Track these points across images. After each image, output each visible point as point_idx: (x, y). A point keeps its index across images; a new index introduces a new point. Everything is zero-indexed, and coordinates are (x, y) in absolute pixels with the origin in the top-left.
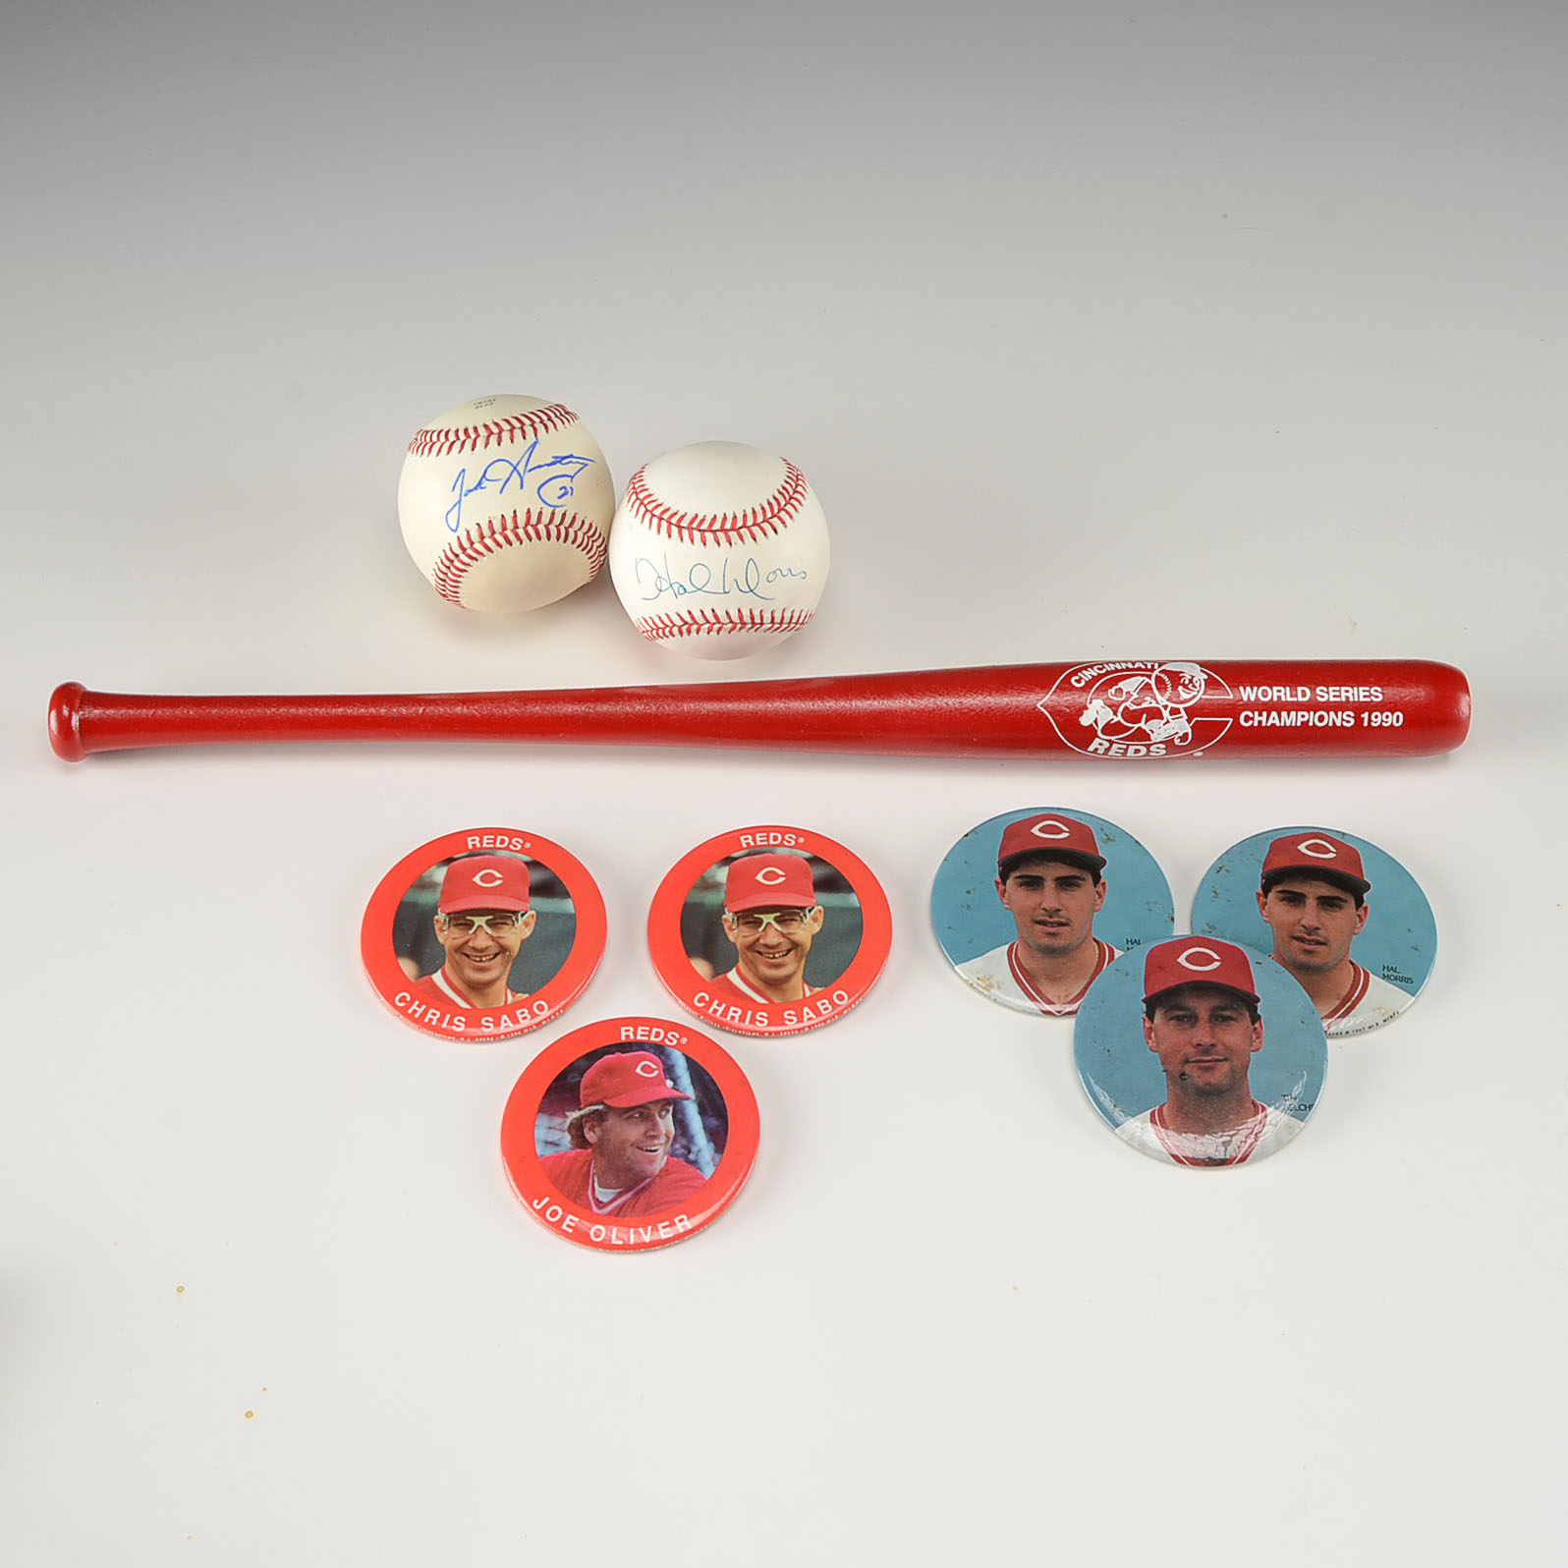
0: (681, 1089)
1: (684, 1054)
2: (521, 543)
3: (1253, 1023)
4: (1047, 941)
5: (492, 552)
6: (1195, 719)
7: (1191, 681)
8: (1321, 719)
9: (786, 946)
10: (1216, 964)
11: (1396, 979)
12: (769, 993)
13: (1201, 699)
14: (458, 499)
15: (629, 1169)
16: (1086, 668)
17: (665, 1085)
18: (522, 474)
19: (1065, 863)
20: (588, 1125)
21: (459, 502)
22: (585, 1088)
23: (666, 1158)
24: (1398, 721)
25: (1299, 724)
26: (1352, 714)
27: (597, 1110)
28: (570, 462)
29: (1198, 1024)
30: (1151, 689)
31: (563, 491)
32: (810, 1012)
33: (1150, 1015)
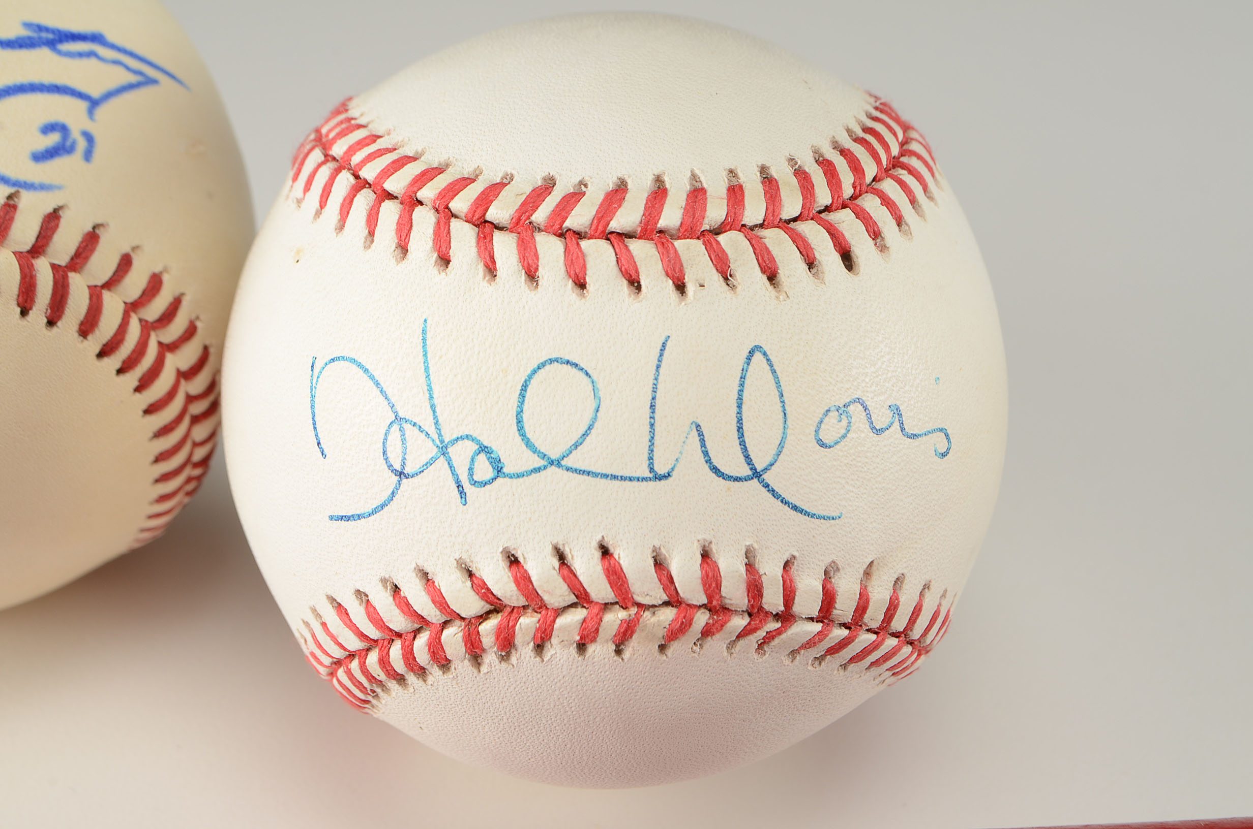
28: (91, 54)
31: (54, 139)
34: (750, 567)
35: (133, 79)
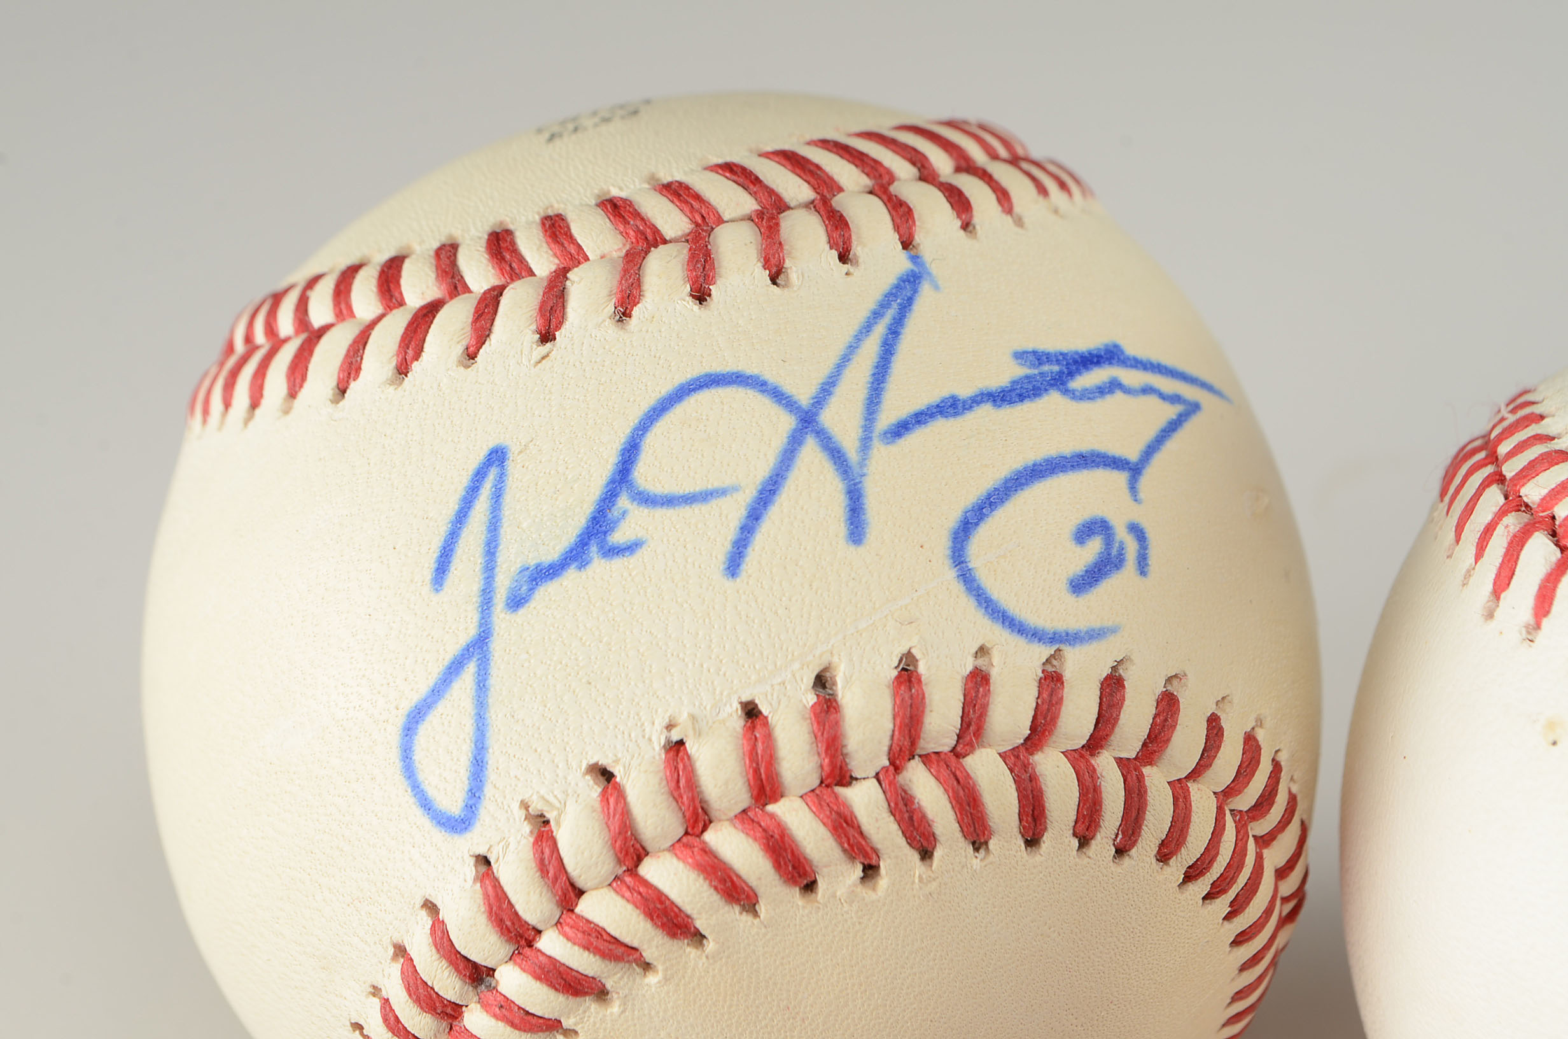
2: (870, 870)
5: (698, 937)
14: (468, 631)
18: (852, 454)
21: (480, 645)
28: (1114, 386)
31: (1095, 546)
35: (1171, 411)
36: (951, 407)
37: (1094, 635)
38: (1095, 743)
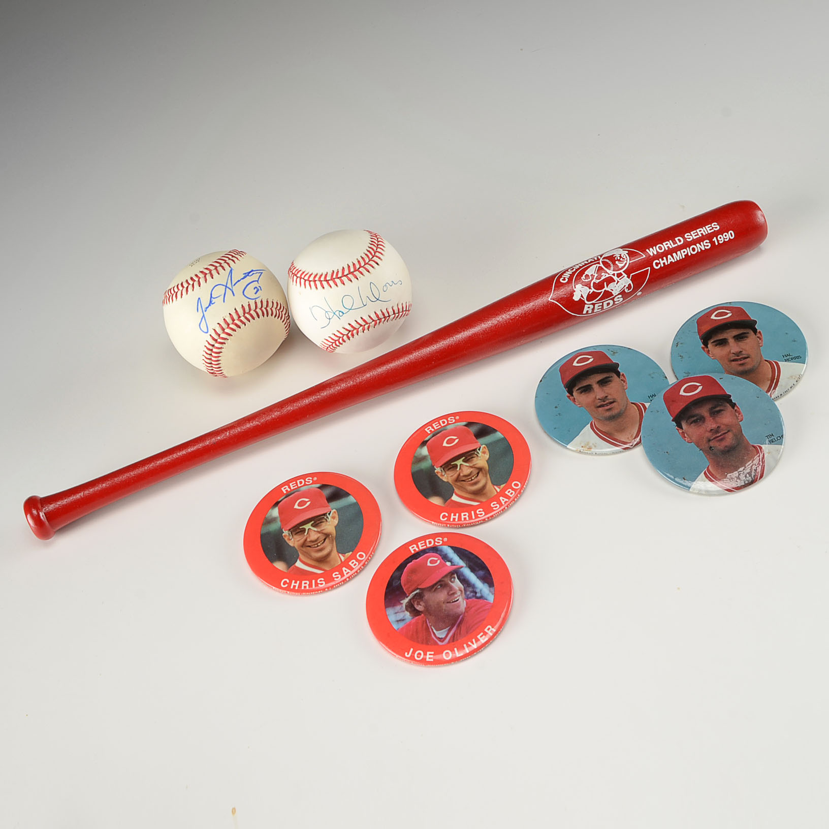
0: (456, 564)
1: (449, 546)
2: (245, 325)
3: (733, 408)
4: (608, 414)
5: (232, 335)
6: (631, 275)
7: (620, 257)
8: (694, 249)
9: (475, 472)
10: (700, 388)
11: (792, 359)
12: (478, 498)
13: (629, 263)
14: (202, 315)
15: (448, 616)
16: (565, 272)
17: (447, 566)
18: (231, 288)
19: (598, 373)
20: (416, 603)
21: (204, 316)
22: (405, 585)
23: (465, 601)
24: (732, 236)
25: (684, 257)
26: (708, 241)
27: (417, 593)
28: (253, 274)
29: (706, 420)
30: (602, 269)
32: (504, 498)
33: (679, 426)
34: (382, 312)
35: (260, 274)
36: (239, 281)
37: (259, 297)
38: (262, 307)
